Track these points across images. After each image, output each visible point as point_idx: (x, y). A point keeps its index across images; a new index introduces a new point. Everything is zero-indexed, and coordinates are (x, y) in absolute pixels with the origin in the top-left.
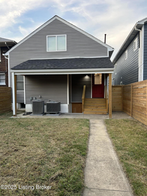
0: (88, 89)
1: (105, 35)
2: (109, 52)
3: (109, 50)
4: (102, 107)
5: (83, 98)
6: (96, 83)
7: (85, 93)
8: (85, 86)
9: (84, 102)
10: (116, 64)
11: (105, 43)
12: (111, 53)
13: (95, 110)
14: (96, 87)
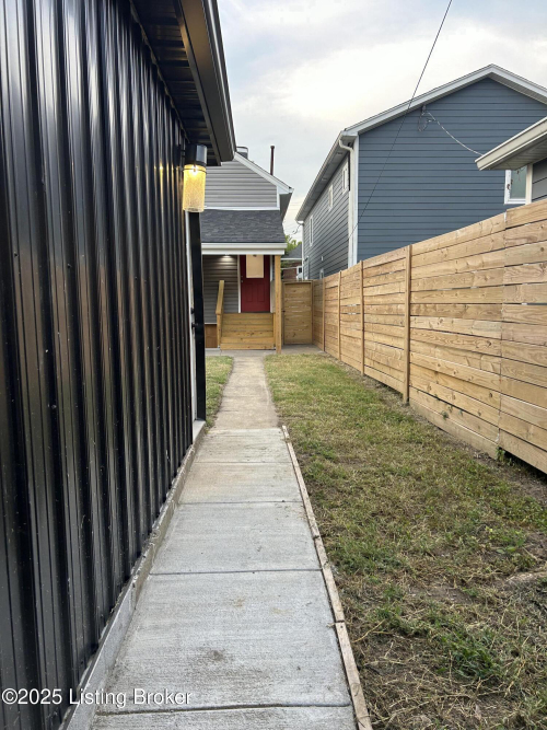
0: (229, 290)
1: (273, 148)
2: (281, 196)
3: (281, 191)
4: (264, 334)
5: (219, 311)
6: (249, 275)
7: (224, 301)
8: (222, 283)
9: (222, 323)
10: (311, 217)
11: (272, 174)
12: (285, 200)
13: (248, 341)
14: (248, 284)
